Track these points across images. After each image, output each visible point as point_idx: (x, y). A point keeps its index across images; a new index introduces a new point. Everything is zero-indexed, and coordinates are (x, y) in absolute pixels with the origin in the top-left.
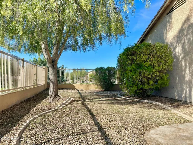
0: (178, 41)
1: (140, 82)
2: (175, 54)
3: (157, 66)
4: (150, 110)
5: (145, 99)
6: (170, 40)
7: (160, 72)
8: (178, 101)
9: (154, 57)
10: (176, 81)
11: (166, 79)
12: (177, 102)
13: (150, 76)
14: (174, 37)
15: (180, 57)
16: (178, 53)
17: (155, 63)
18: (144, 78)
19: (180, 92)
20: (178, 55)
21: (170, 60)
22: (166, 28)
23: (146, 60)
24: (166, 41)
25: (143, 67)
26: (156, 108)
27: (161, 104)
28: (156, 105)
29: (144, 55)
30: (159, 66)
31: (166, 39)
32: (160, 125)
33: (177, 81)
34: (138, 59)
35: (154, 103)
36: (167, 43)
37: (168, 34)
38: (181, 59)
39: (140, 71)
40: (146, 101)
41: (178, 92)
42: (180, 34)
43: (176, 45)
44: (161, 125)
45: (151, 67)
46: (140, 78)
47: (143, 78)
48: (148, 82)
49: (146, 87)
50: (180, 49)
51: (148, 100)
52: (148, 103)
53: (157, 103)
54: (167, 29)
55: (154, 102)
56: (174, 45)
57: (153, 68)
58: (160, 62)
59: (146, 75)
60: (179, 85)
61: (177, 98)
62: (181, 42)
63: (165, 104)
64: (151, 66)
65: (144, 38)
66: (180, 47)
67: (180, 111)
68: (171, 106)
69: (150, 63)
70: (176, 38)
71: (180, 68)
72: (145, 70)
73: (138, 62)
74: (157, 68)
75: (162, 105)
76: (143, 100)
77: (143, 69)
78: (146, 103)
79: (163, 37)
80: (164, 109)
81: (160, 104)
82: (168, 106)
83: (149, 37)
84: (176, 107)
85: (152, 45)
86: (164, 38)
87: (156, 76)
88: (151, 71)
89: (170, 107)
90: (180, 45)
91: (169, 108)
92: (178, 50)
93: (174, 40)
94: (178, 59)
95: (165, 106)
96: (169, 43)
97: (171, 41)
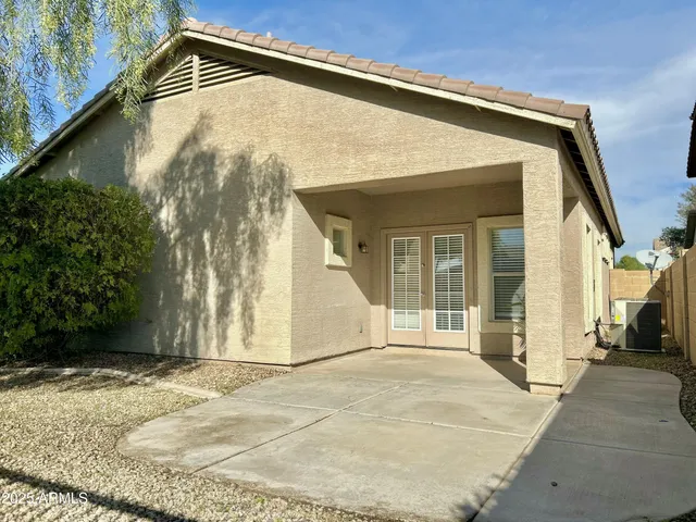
0: (166, 188)
1: (50, 310)
2: (159, 224)
3: (109, 257)
4: (97, 393)
5: (63, 366)
6: (145, 180)
7: (117, 275)
8: (162, 358)
9: (101, 230)
10: (158, 300)
11: (132, 298)
12: (160, 361)
13: (86, 290)
14: (156, 177)
15: (172, 236)
16: (167, 223)
17: (104, 248)
18: (67, 294)
19: (167, 333)
20: (164, 227)
21: (146, 243)
22: (133, 145)
23: (75, 237)
24: (131, 182)
25: (64, 260)
26: (110, 385)
27: (120, 373)
28: (104, 377)
29: (68, 219)
30: (116, 258)
31: (130, 175)
32: (142, 420)
33: (161, 302)
34: (47, 232)
35: (95, 372)
36: (134, 189)
37: (138, 164)
38: (173, 242)
39: (52, 273)
40: (68, 371)
41: (162, 334)
42: (172, 172)
43: (161, 201)
44: (145, 421)
45: (92, 261)
46: (53, 294)
47: (63, 296)
48: (78, 308)
49: (71, 324)
50: (171, 214)
51: (76, 367)
52: (75, 375)
53: (107, 371)
54: (137, 146)
55: (98, 369)
56: (155, 199)
57: (98, 263)
58: (120, 247)
59: (74, 286)
60: (167, 312)
61: (158, 350)
62: (173, 194)
63: (130, 369)
64: (92, 256)
65: (52, 154)
66: (173, 208)
67: (178, 383)
68: (151, 374)
69: (89, 247)
70: (161, 181)
71: (170, 266)
72: (71, 268)
73: (47, 241)
74: (108, 263)
75: (125, 374)
76: (56, 370)
77: (63, 267)
78: (70, 377)
79: (122, 168)
80: (132, 383)
81: (116, 372)
82: (141, 375)
83: (71, 153)
84: (163, 373)
85: (94, 190)
86: (127, 170)
87: (105, 288)
88: (90, 272)
89: (147, 376)
90: (171, 201)
91: (148, 380)
92: (167, 215)
93: (157, 184)
94: (164, 239)
95: (132, 377)
96: (139, 189)
97: (146, 185)
